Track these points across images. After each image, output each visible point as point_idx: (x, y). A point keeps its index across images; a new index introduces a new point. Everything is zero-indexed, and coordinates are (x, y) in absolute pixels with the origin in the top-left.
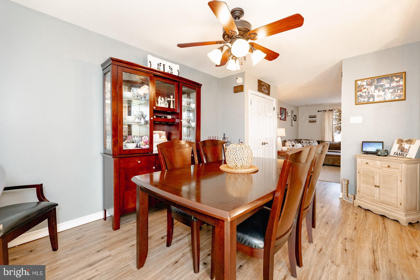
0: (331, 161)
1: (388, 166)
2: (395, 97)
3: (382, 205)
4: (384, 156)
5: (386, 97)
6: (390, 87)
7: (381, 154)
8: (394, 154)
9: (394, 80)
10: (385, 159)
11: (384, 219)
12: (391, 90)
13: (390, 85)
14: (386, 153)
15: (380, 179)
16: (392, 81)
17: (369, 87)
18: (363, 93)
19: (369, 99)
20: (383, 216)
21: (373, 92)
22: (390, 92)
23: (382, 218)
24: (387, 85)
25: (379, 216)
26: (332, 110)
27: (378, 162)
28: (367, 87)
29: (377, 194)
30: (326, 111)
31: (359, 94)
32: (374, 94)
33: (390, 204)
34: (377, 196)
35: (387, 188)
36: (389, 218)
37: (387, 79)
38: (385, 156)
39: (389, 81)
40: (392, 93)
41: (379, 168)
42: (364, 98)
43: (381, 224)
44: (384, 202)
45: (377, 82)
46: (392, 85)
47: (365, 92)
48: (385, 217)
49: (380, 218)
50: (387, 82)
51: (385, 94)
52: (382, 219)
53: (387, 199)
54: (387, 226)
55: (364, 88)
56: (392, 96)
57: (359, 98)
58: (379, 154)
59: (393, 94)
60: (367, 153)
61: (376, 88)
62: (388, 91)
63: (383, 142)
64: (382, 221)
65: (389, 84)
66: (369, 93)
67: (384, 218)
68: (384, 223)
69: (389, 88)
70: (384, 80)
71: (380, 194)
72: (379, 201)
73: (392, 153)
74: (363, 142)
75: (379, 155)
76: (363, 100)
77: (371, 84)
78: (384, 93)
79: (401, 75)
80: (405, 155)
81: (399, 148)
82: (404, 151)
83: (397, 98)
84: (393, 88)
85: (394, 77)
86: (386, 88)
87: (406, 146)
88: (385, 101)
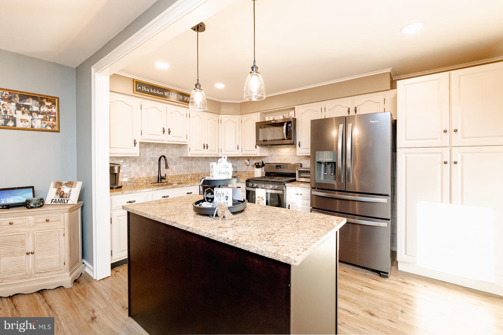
1: (47, 221)
2: (46, 126)
3: (38, 276)
4: (38, 207)
5: (34, 124)
6: (39, 111)
7: (34, 206)
8: (52, 201)
9: (44, 104)
10: (41, 212)
11: (44, 295)
12: (41, 117)
13: (40, 110)
14: (41, 203)
15: (34, 242)
16: (42, 104)
17: (6, 103)
19: (6, 122)
20: (41, 292)
21: (13, 112)
22: (40, 119)
23: (40, 293)
24: (35, 109)
25: (35, 295)
27: (30, 217)
29: (30, 264)
33: (50, 271)
34: (30, 268)
35: (46, 250)
36: (49, 289)
37: (35, 100)
38: (41, 206)
39: (38, 102)
40: (42, 120)
41: (33, 226)
43: (43, 304)
44: (41, 272)
45: (20, 100)
46: (42, 110)
48: (44, 291)
49: (38, 297)
50: (35, 104)
51: (33, 120)
52: (41, 296)
53: (47, 265)
54: (51, 302)
56: (43, 124)
58: (32, 205)
59: (45, 121)
60: (8, 207)
61: (18, 107)
62: (36, 116)
63: (33, 187)
64: (42, 299)
65: (37, 106)
67: (43, 293)
68: (46, 301)
69: (38, 113)
70: (31, 100)
71: (35, 262)
72: (33, 273)
73: (48, 201)
75: (32, 208)
77: (9, 100)
78: (31, 117)
79: (53, 100)
80: (66, 201)
81: (57, 194)
82: (64, 196)
83: (49, 128)
84: (43, 113)
85: (45, 100)
86: (34, 112)
87: (66, 190)
88: (32, 129)
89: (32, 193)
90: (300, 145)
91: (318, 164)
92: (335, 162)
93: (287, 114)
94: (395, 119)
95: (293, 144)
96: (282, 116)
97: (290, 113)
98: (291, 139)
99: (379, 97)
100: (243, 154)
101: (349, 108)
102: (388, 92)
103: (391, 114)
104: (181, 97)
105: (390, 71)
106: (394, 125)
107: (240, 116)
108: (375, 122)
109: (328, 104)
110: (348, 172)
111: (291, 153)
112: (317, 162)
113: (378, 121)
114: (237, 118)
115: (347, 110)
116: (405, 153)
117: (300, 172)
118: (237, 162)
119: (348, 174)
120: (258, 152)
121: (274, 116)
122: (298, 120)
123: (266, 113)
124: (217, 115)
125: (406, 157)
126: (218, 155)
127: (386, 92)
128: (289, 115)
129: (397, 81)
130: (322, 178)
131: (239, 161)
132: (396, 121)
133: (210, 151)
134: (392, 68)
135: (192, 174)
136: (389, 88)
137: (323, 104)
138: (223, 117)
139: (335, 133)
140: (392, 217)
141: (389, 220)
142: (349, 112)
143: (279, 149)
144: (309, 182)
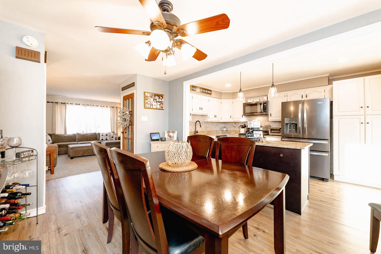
0: (81, 153)
5: (157, 107)
9: (160, 98)
12: (159, 103)
17: (151, 98)
18: (148, 101)
19: (151, 106)
21: (152, 102)
24: (158, 100)
26: (65, 103)
27: (164, 145)
28: (150, 98)
30: (57, 103)
31: (146, 101)
32: (153, 103)
38: (165, 140)
40: (159, 105)
42: (149, 105)
45: (154, 97)
47: (149, 101)
50: (158, 98)
51: (157, 105)
55: (149, 99)
57: (146, 104)
60: (154, 140)
61: (154, 99)
63: (158, 133)
66: (151, 102)
69: (158, 102)
70: (157, 96)
74: (151, 134)
76: (148, 106)
77: (151, 97)
79: (162, 96)
80: (172, 139)
81: (168, 136)
82: (171, 137)
83: (161, 108)
84: (160, 102)
85: (160, 96)
86: (157, 101)
87: (171, 134)
88: (157, 109)
89: (159, 135)
90: (271, 115)
91: (286, 124)
92: (297, 124)
93: (261, 98)
94: (331, 101)
95: (267, 115)
96: (259, 100)
97: (264, 98)
98: (266, 112)
99: (321, 89)
100: (234, 120)
101: (302, 95)
102: (327, 86)
103: (330, 99)
104: (202, 90)
105: (328, 75)
106: (331, 103)
107: (232, 100)
108: (320, 103)
109: (290, 93)
110: (305, 129)
111: (263, 120)
112: (285, 124)
113: (322, 103)
114: (230, 101)
115: (301, 96)
116: (338, 119)
117: (271, 130)
118: (227, 125)
119: (305, 130)
120: (244, 119)
121: (253, 100)
122: (270, 102)
123: (247, 98)
124: (220, 99)
125: (339, 121)
126: (220, 121)
127: (325, 86)
128: (263, 99)
129: (333, 82)
130: (288, 132)
131: (229, 125)
132: (332, 102)
133: (217, 119)
134: (329, 74)
135: (207, 131)
136: (328, 84)
137: (285, 93)
138: (223, 101)
139: (292, 108)
140: (330, 151)
141: (329, 152)
142: (302, 97)
143: (256, 118)
144: (280, 135)
